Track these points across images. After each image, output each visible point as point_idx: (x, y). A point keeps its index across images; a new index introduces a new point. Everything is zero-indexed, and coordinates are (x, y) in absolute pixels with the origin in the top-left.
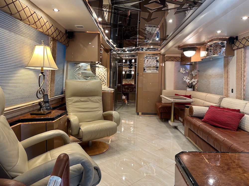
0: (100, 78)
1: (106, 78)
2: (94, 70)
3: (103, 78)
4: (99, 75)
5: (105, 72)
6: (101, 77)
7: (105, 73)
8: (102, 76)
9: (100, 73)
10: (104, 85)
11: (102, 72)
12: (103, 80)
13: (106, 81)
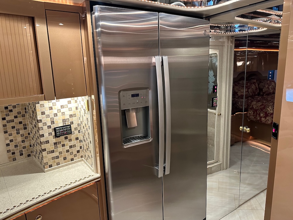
6: (84, 131)
7: (87, 115)
10: (90, 162)
12: (87, 143)
13: (91, 146)
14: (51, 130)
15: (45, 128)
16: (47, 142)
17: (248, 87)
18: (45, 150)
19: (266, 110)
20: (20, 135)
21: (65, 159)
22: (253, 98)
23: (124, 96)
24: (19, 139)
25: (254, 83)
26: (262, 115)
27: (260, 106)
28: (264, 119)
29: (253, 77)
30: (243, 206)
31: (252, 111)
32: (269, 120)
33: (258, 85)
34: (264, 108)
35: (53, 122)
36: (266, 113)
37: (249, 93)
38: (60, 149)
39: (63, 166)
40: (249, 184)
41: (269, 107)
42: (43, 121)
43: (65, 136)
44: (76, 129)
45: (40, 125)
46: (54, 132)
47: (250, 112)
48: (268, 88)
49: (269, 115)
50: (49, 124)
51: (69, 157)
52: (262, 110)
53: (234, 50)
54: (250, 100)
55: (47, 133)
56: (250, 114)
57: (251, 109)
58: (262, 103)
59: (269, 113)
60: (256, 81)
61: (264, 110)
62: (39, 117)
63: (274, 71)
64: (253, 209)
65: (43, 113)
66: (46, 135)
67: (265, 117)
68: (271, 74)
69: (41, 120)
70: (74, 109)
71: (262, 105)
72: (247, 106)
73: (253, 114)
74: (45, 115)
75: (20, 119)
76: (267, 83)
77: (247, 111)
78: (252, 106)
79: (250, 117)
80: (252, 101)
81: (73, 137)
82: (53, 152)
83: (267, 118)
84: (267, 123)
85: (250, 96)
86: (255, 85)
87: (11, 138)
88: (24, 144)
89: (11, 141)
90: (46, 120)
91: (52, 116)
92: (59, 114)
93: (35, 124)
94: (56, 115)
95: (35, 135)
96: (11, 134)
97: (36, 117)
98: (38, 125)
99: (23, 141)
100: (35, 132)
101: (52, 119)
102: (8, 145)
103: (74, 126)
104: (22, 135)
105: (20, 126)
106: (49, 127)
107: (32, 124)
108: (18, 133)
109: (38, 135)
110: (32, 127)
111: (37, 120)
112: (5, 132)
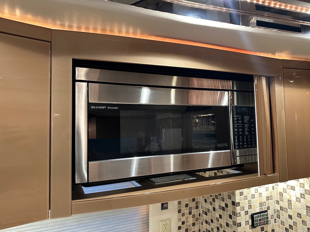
0: (288, 227)
3: (301, 229)
4: (282, 204)
5: (308, 197)
6: (290, 222)
7: (307, 202)
9: (286, 197)
11: (294, 194)
14: (248, 218)
15: (243, 213)
20: (191, 215)
24: (191, 220)
35: (250, 207)
42: (241, 205)
43: (261, 226)
44: (272, 217)
45: (238, 209)
46: (251, 220)
50: (246, 209)
55: (243, 219)
62: (238, 199)
66: (243, 223)
69: (239, 203)
74: (243, 196)
81: (269, 228)
87: (183, 219)
88: (194, 228)
89: (183, 223)
90: (244, 203)
91: (249, 198)
92: (257, 195)
93: (224, 206)
94: (253, 196)
95: (218, 220)
96: (183, 215)
97: (230, 197)
98: (235, 209)
99: (194, 224)
100: (220, 216)
101: (250, 202)
102: (180, 228)
103: (270, 213)
104: (194, 216)
105: (193, 205)
106: (247, 213)
107: (211, 204)
108: (190, 213)
109: (230, 222)
110: (211, 208)
111: (233, 203)
112: (179, 211)
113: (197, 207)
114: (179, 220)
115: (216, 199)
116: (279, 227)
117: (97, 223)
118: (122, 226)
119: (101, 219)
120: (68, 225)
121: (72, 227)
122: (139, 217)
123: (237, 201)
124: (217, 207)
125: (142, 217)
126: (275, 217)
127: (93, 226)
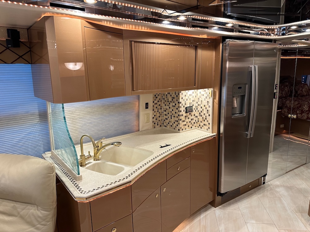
0: (200, 112)
1: (211, 112)
2: (177, 96)
3: (205, 111)
4: (199, 103)
5: (208, 97)
6: (201, 110)
7: (208, 99)
8: (204, 108)
9: (200, 99)
10: (206, 127)
11: (203, 97)
12: (204, 117)
13: (210, 119)
14: (184, 109)
15: (182, 107)
16: (182, 115)
17: (282, 90)
18: (181, 120)
19: (302, 108)
21: (188, 126)
22: (286, 99)
23: (235, 88)
24: (158, 115)
25: (287, 86)
26: (298, 112)
27: (297, 105)
28: (300, 115)
29: (286, 80)
30: (288, 173)
31: (286, 109)
32: (305, 116)
33: (290, 88)
34: (300, 106)
35: (185, 104)
36: (302, 110)
37: (283, 94)
38: (187, 120)
39: (187, 131)
40: (292, 162)
41: (305, 105)
42: (182, 103)
43: (190, 113)
44: (194, 109)
45: (181, 105)
47: (285, 110)
48: (302, 90)
49: (305, 112)
50: (184, 105)
51: (190, 126)
52: (298, 108)
53: (281, 58)
54: (285, 100)
55: (182, 109)
56: (284, 111)
57: (285, 107)
58: (298, 102)
59: (305, 111)
60: (289, 84)
61: (300, 109)
62: (181, 100)
63: (307, 76)
64: (296, 175)
65: (182, 98)
66: (182, 111)
67: (301, 114)
68: (304, 79)
70: (195, 97)
71: (299, 103)
72: (282, 105)
73: (287, 111)
75: (159, 103)
76: (301, 86)
77: (282, 109)
78: (286, 105)
79: (285, 114)
80: (286, 101)
81: (193, 114)
82: (184, 121)
83: (303, 114)
84: (303, 119)
85: (284, 97)
86: (288, 88)
87: (155, 114)
88: (159, 118)
89: (155, 116)
90: (183, 102)
91: (185, 100)
92: (188, 99)
93: (174, 105)
94: (187, 100)
95: (171, 112)
96: (155, 112)
97: (177, 100)
98: (179, 105)
99: (159, 117)
100: (172, 110)
101: (185, 102)
102: (153, 118)
103: (194, 107)
104: (159, 113)
105: (159, 107)
106: (184, 106)
107: (168, 105)
108: (158, 111)
109: (177, 111)
110: (168, 108)
111: (179, 103)
112: (153, 110)
113: (161, 109)
114: (153, 114)
115: (170, 103)
116: (197, 113)
117: (116, 114)
118: (127, 117)
119: (118, 113)
120: (104, 115)
121: (106, 116)
122: (135, 113)
123: (180, 101)
124: (171, 106)
125: (136, 113)
126: (196, 109)
127: (115, 116)
